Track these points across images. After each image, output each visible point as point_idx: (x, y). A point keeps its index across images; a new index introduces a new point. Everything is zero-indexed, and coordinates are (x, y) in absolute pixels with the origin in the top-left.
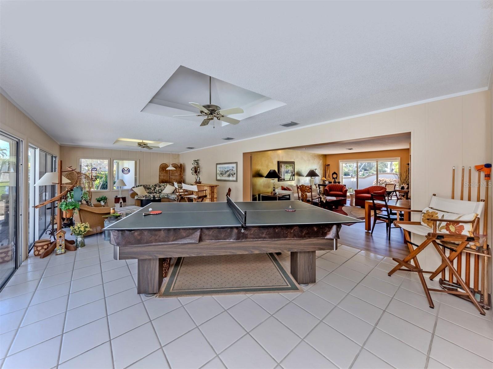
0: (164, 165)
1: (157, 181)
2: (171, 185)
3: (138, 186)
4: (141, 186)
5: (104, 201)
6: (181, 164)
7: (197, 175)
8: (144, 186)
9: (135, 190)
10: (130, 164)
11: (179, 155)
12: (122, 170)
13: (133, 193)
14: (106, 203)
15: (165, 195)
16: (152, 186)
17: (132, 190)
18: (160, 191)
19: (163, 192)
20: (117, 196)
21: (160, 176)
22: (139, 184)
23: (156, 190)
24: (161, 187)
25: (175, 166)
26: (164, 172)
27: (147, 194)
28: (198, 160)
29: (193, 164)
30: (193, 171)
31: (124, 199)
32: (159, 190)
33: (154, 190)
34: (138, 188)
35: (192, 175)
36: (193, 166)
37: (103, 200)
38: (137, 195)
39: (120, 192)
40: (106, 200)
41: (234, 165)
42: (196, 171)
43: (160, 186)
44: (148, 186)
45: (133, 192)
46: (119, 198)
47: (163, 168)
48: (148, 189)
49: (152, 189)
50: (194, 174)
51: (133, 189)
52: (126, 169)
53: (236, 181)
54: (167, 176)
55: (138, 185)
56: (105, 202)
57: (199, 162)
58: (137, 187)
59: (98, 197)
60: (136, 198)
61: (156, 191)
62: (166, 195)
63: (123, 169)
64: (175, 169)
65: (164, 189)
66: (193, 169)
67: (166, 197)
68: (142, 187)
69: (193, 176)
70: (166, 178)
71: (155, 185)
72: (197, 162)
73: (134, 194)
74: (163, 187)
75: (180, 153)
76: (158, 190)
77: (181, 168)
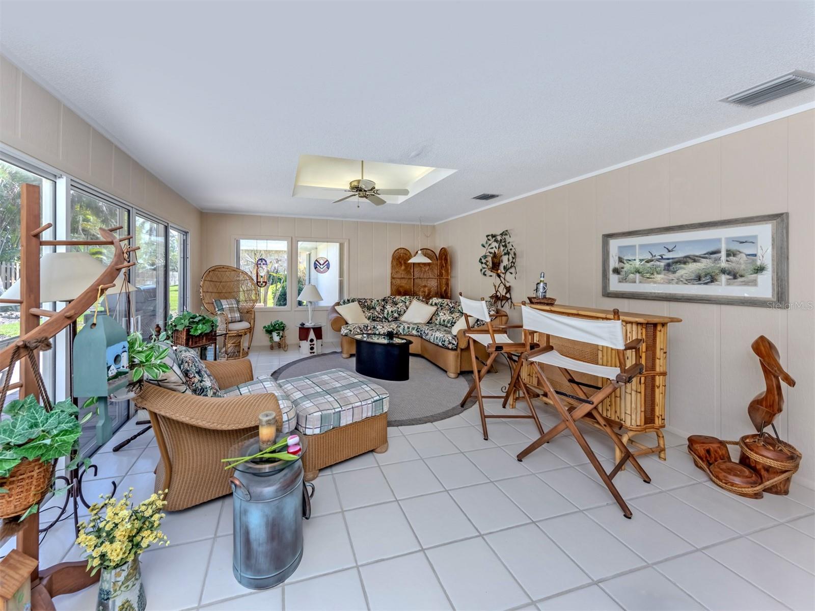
0: (402, 251)
1: (386, 290)
2: (422, 301)
3: (346, 301)
4: (353, 301)
5: (279, 333)
6: (442, 249)
7: (499, 276)
8: (359, 302)
9: (343, 310)
10: (329, 251)
11: (433, 228)
12: (315, 263)
13: (338, 317)
14: (282, 337)
15: (411, 326)
16: (378, 301)
17: (333, 310)
18: (396, 315)
19: (403, 318)
20: (304, 324)
21: (394, 278)
22: (349, 296)
23: (386, 311)
24: (396, 305)
25: (429, 253)
26: (403, 267)
27: (367, 322)
28: (502, 235)
29: (484, 246)
30: (484, 266)
31: (318, 332)
32: (392, 312)
33: (382, 311)
34: (346, 305)
35: (484, 277)
36: (485, 251)
37: (277, 330)
38: (347, 323)
39: (310, 312)
40: (283, 330)
42: (496, 265)
43: (395, 303)
44: (369, 302)
45: (339, 315)
46: (308, 329)
47: (400, 260)
48: (370, 308)
49: (378, 309)
50: (489, 273)
51: (337, 308)
52: (322, 262)
54: (409, 278)
55: (346, 298)
56: (281, 334)
57: (509, 240)
58: (344, 303)
59: (267, 324)
60: (344, 331)
61: (386, 315)
62: (413, 329)
63: (316, 260)
64: (429, 262)
65: (405, 312)
66: (484, 261)
67: (414, 332)
68: (357, 302)
69: (487, 278)
70: (406, 284)
71: (384, 300)
72: (498, 239)
73: (339, 322)
74: (401, 304)
75: (435, 224)
76: (390, 312)
77: (442, 259)
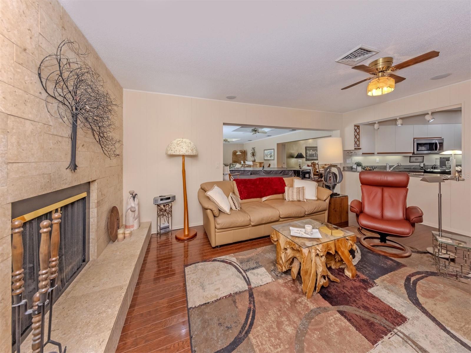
0: (235, 151)
1: (231, 162)
2: (240, 163)
6: (245, 151)
7: (254, 157)
11: (243, 144)
21: (233, 158)
25: (241, 152)
26: (235, 155)
28: (254, 148)
29: (251, 150)
35: (251, 157)
36: (251, 152)
41: (273, 151)
42: (253, 155)
43: (233, 165)
47: (235, 153)
53: (274, 160)
54: (237, 158)
57: (255, 149)
64: (241, 154)
66: (251, 154)
70: (236, 160)
72: (254, 149)
77: (244, 153)
